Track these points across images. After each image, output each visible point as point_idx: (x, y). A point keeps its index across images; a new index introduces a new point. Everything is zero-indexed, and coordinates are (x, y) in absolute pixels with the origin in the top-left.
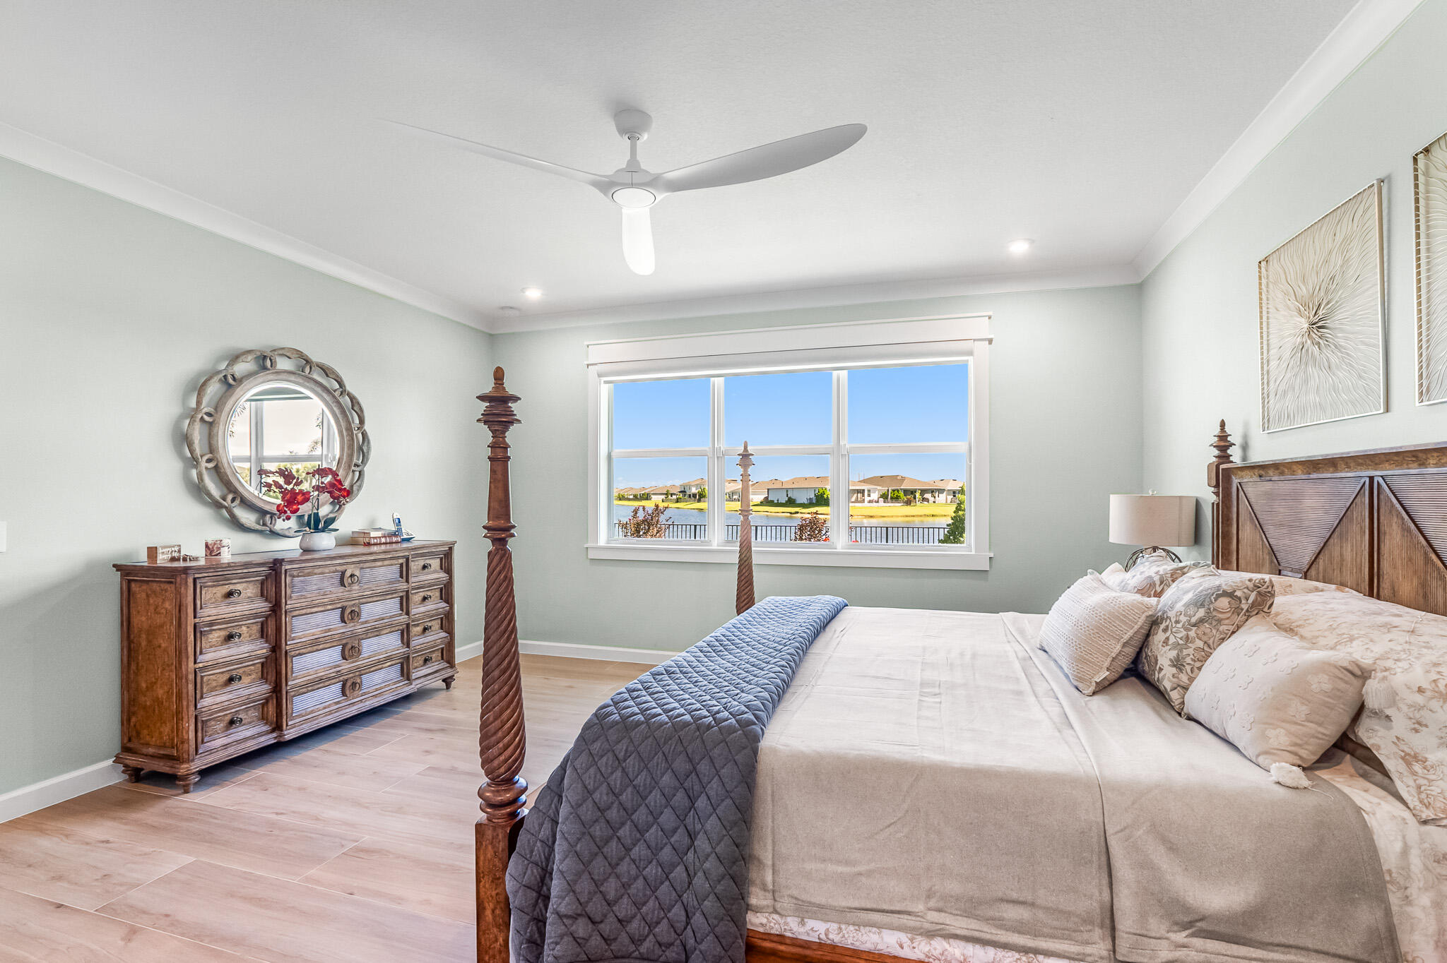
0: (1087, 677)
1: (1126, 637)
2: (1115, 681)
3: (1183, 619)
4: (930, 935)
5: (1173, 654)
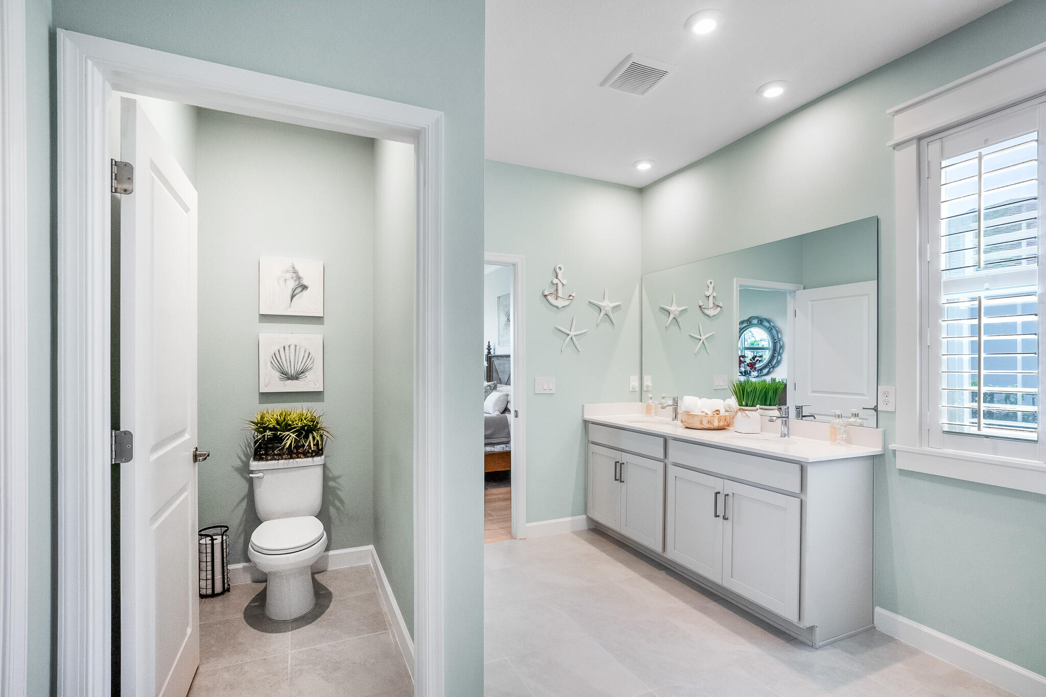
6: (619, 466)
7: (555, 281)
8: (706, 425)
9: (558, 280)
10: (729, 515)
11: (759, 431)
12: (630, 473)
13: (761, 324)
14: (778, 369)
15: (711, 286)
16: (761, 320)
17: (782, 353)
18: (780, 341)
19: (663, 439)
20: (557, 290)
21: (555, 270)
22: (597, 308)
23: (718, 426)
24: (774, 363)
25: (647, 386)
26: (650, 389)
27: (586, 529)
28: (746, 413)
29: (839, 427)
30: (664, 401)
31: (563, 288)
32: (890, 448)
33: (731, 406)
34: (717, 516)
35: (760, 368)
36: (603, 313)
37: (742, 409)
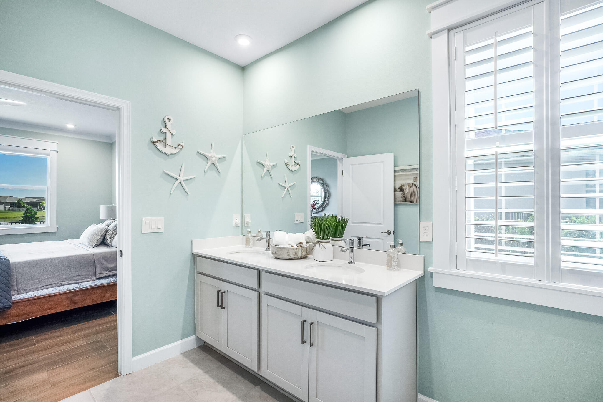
0: (92, 245)
1: (101, 235)
2: (99, 245)
3: (112, 229)
4: (59, 286)
5: (110, 236)
6: (221, 294)
7: (164, 130)
8: (292, 256)
9: (167, 129)
10: (314, 341)
11: (331, 258)
12: (230, 300)
13: (318, 181)
14: (327, 208)
15: (293, 150)
16: (318, 179)
17: (329, 198)
18: (328, 192)
19: (257, 271)
20: (166, 138)
21: (164, 120)
22: (206, 158)
23: (302, 256)
24: (325, 205)
25: (247, 223)
26: (250, 225)
27: (196, 347)
28: (323, 245)
29: (394, 255)
30: (259, 234)
31: (172, 138)
32: (429, 271)
33: (309, 237)
34: (303, 342)
35: (318, 208)
36: (210, 162)
37: (320, 242)
